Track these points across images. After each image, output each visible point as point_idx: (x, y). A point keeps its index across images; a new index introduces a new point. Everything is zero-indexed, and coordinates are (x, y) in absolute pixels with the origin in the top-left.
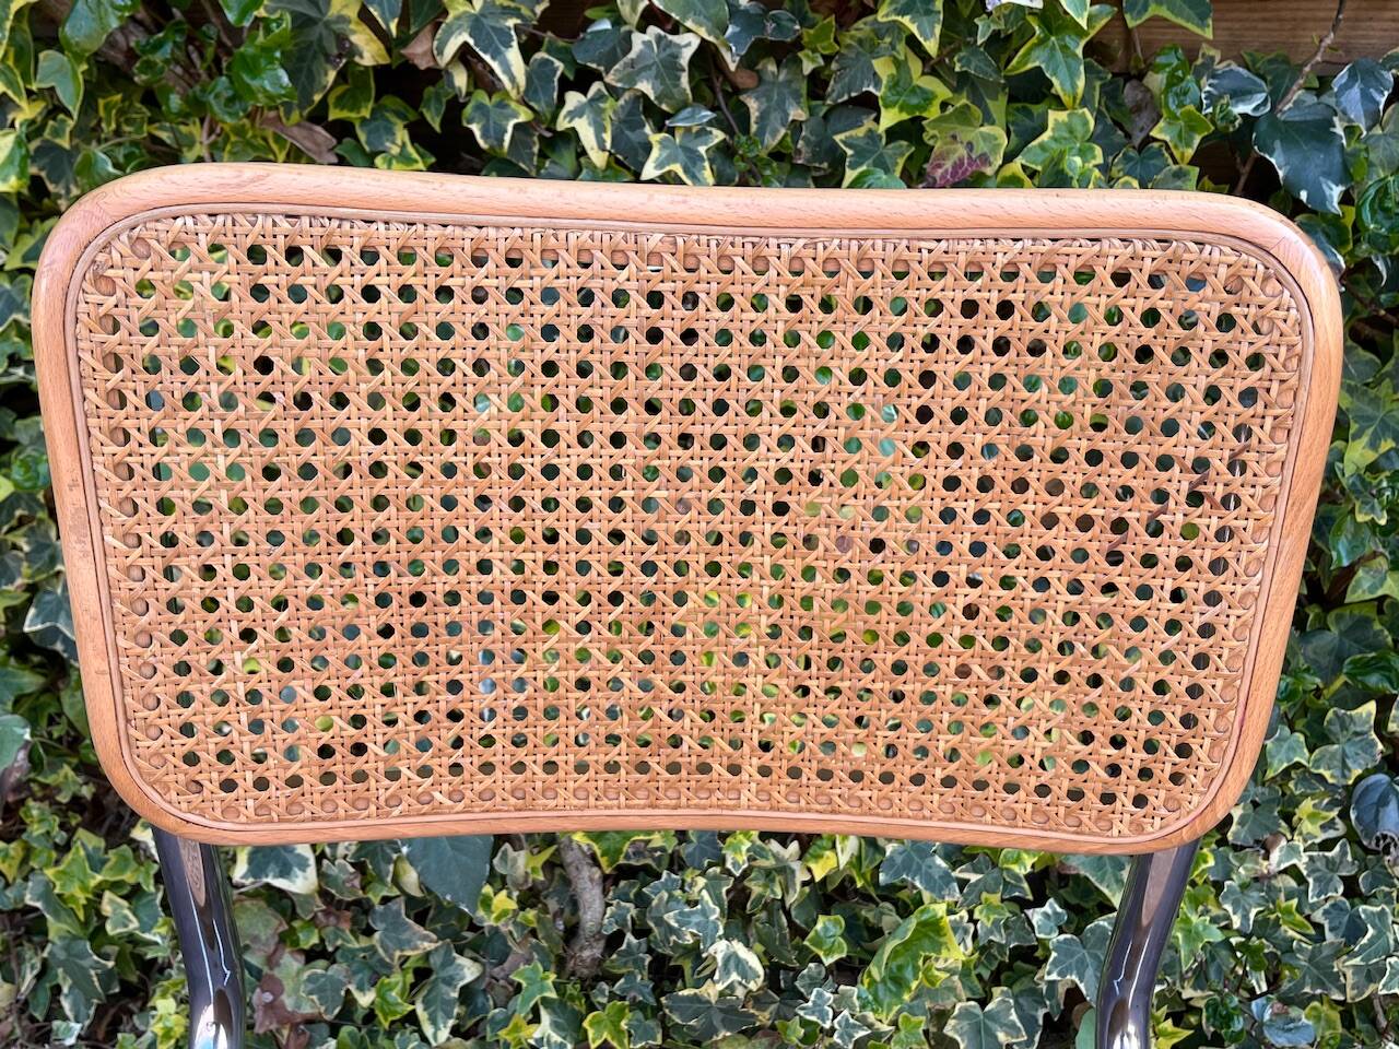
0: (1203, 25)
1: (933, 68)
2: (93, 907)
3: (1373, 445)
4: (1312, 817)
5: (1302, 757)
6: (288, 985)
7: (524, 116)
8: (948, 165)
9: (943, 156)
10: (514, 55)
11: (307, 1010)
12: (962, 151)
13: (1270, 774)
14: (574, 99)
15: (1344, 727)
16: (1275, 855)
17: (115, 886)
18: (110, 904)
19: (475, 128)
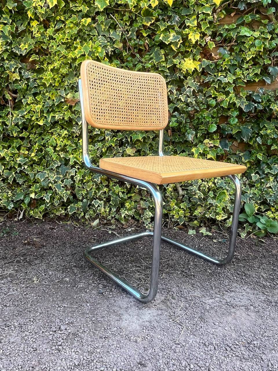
0: (244, 85)
1: (217, 91)
2: (118, 193)
3: (271, 131)
4: (272, 178)
5: (269, 171)
6: (141, 204)
7: (176, 97)
8: (220, 100)
9: (219, 99)
10: (175, 91)
11: (144, 207)
12: (221, 98)
13: (265, 173)
14: (180, 96)
15: (274, 167)
16: (268, 185)
17: (121, 192)
18: (120, 194)
19: (171, 98)
